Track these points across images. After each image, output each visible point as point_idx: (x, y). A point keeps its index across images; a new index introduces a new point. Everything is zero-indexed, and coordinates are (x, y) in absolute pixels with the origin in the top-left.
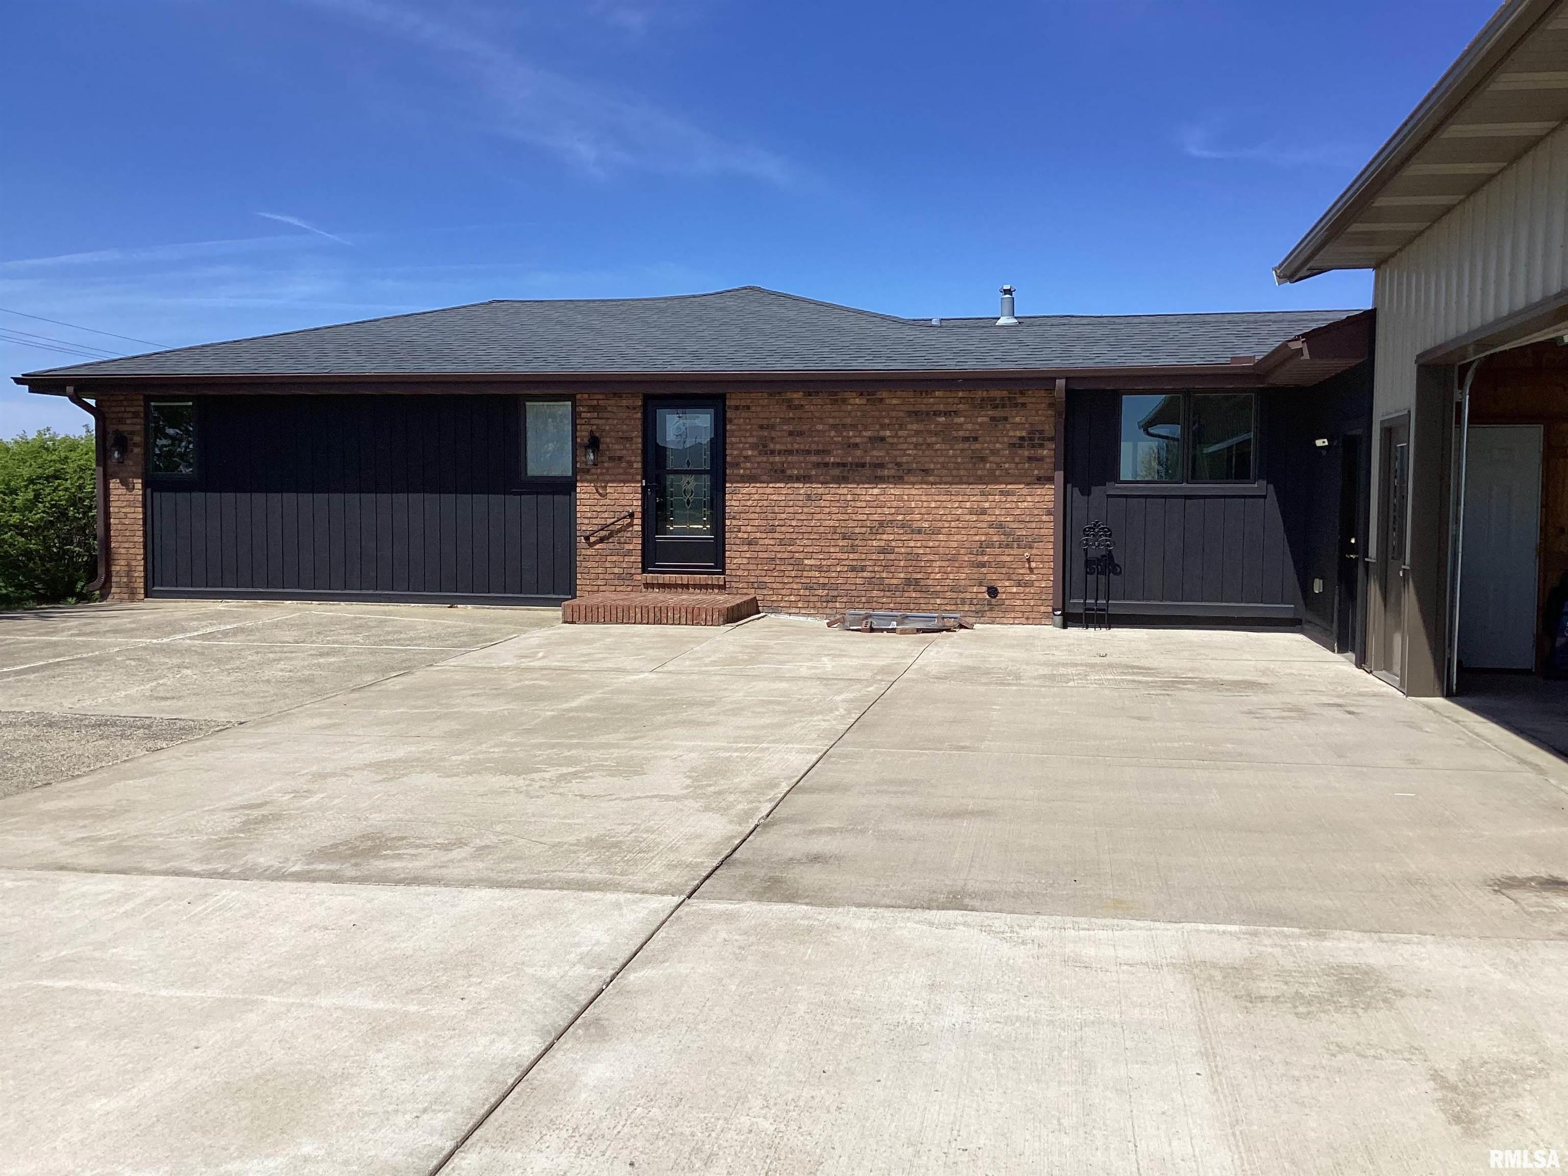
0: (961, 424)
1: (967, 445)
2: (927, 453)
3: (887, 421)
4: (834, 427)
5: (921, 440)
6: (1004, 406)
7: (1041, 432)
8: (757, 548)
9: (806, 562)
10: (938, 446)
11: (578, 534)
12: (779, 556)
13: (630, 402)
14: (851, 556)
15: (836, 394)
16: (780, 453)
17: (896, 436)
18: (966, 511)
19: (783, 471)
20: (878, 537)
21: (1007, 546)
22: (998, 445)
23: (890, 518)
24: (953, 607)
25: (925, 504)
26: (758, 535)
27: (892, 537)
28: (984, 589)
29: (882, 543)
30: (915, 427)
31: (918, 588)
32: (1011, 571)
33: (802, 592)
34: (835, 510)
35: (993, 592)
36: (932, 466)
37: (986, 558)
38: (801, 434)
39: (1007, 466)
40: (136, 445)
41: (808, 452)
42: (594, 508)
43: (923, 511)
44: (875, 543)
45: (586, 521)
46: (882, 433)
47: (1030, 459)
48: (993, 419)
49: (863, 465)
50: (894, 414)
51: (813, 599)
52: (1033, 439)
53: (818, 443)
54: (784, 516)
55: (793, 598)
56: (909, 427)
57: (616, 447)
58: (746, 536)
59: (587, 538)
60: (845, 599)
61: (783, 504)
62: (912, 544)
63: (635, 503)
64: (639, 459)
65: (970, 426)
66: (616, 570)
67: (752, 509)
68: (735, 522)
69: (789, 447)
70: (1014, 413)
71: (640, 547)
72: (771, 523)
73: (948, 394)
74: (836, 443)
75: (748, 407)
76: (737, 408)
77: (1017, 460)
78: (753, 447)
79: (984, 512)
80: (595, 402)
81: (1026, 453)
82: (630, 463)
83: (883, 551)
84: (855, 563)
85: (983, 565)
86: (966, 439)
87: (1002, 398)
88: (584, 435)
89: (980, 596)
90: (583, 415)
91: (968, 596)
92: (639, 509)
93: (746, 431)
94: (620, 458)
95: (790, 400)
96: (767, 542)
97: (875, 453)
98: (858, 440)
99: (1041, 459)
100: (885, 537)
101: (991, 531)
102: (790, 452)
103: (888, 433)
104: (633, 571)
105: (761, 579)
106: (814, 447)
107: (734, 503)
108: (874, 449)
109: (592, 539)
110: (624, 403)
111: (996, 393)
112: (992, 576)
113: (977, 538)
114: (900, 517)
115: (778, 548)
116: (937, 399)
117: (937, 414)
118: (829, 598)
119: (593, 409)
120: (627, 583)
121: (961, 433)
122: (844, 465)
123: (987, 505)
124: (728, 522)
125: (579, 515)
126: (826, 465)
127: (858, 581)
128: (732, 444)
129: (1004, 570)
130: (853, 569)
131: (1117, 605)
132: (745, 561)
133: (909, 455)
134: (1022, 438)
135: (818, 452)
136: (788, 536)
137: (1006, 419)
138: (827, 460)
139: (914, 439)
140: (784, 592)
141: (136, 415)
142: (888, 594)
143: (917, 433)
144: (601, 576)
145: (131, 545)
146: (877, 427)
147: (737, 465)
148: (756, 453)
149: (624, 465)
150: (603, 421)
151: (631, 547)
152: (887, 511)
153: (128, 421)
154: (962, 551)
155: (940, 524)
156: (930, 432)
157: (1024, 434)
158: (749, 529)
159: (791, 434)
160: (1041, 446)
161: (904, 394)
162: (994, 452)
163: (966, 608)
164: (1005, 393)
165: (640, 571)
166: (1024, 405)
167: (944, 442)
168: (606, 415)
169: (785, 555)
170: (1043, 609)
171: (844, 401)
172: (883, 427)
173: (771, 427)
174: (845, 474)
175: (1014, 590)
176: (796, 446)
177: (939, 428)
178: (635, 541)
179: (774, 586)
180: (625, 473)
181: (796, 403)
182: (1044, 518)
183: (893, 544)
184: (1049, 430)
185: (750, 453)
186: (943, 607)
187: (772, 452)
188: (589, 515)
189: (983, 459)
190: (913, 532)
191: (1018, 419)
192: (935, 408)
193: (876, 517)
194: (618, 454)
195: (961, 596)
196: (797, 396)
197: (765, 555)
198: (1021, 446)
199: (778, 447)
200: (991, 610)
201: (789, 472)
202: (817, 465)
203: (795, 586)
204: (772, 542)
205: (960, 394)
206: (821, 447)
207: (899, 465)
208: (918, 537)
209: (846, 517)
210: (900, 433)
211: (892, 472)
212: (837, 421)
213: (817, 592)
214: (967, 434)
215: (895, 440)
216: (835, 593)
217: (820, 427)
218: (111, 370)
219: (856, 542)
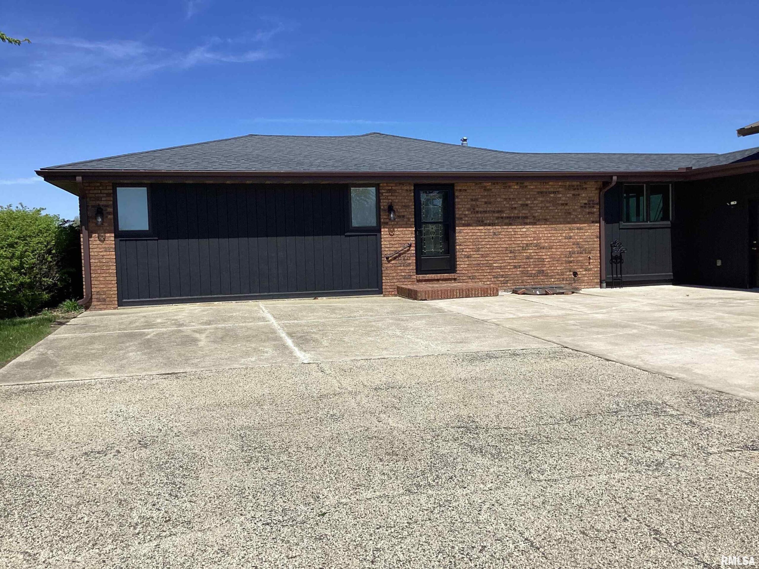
0: (560, 198)
1: (563, 207)
2: (546, 211)
3: (529, 196)
4: (505, 199)
5: (543, 205)
6: (578, 189)
7: (593, 201)
8: (472, 259)
9: (494, 265)
10: (551, 208)
11: (383, 256)
12: (482, 262)
13: (408, 188)
14: (514, 261)
15: (505, 183)
16: (481, 212)
17: (533, 203)
18: (563, 238)
19: (482, 221)
20: (526, 251)
21: (581, 253)
22: (576, 207)
23: (531, 242)
24: (559, 282)
25: (546, 235)
26: (472, 253)
27: (531, 251)
28: (572, 273)
29: (528, 254)
30: (541, 199)
31: (544, 274)
32: (583, 264)
33: (493, 280)
34: (506, 239)
35: (575, 274)
36: (548, 217)
37: (572, 259)
38: (490, 203)
39: (580, 216)
40: (109, 213)
41: (494, 212)
42: (391, 243)
43: (545, 238)
44: (525, 254)
45: (387, 249)
46: (526, 202)
47: (589, 213)
48: (574, 195)
49: (519, 218)
50: (531, 193)
51: (497, 282)
52: (589, 204)
53: (498, 207)
54: (484, 243)
55: (488, 283)
56: (538, 199)
57: (401, 210)
58: (466, 254)
59: (387, 258)
60: (511, 282)
61: (483, 237)
62: (541, 254)
63: (412, 239)
64: (413, 216)
65: (564, 198)
66: (403, 274)
67: (469, 240)
68: (461, 247)
69: (485, 209)
70: (582, 192)
71: (415, 261)
72: (478, 246)
73: (555, 184)
74: (506, 207)
75: (466, 190)
76: (460, 190)
77: (584, 213)
78: (468, 210)
79: (570, 238)
80: (390, 188)
81: (587, 211)
82: (409, 219)
83: (528, 258)
84: (516, 264)
85: (571, 262)
86: (562, 204)
87: (577, 186)
88: (384, 204)
89: (570, 276)
90: (384, 194)
91: (565, 277)
92: (414, 242)
93: (465, 202)
94: (404, 216)
95: (485, 187)
96: (476, 256)
97: (524, 211)
98: (516, 206)
99: (593, 213)
100: (529, 251)
101: (574, 246)
102: (485, 212)
103: (529, 202)
104: (412, 274)
105: (474, 274)
106: (497, 209)
107: (460, 238)
108: (523, 210)
109: (390, 259)
110: (405, 188)
111: (575, 183)
112: (575, 267)
113: (568, 250)
114: (535, 242)
115: (481, 259)
116: (551, 186)
117: (550, 193)
118: (505, 282)
119: (389, 191)
120: (409, 280)
121: (560, 202)
122: (510, 217)
123: (572, 234)
124: (457, 247)
125: (383, 246)
126: (502, 218)
127: (518, 273)
128: (459, 208)
129: (579, 264)
130: (515, 267)
131: (625, 276)
132: (466, 266)
133: (538, 212)
134: (585, 204)
135: (498, 212)
136: (486, 253)
137: (579, 195)
138: (502, 215)
139: (540, 205)
140: (484, 280)
141: (108, 195)
142: (531, 278)
143: (542, 202)
144: (395, 277)
146: (525, 199)
147: (461, 219)
148: (470, 213)
149: (405, 220)
150: (395, 198)
151: (410, 262)
152: (529, 239)
153: (103, 199)
154: (562, 256)
155: (552, 244)
156: (547, 201)
157: (586, 202)
158: (467, 250)
159: (486, 203)
160: (593, 207)
161: (536, 184)
162: (574, 210)
163: (564, 282)
164: (578, 183)
165: (415, 274)
166: (586, 188)
167: (553, 206)
168: (397, 194)
169: (485, 262)
170: (596, 281)
171: (510, 187)
172: (527, 199)
173: (476, 200)
174: (511, 222)
175: (584, 273)
176: (488, 209)
177: (552, 199)
178: (412, 258)
179: (480, 277)
180: (406, 224)
181: (488, 188)
182: (595, 239)
183: (533, 254)
184: (596, 200)
185: (467, 213)
186: (555, 283)
187: (477, 212)
188: (388, 246)
189: (570, 214)
190: (541, 248)
191: (584, 195)
192: (549, 190)
193: (525, 242)
194: (403, 214)
195: (562, 277)
196: (488, 185)
197: (475, 263)
198: (585, 207)
199: (480, 209)
200: (575, 283)
201: (485, 222)
202: (498, 218)
203: (489, 277)
204: (478, 256)
205: (560, 184)
206: (500, 209)
207: (534, 217)
208: (544, 251)
209: (512, 242)
210: (535, 202)
211: (532, 221)
212: (507, 197)
213: (499, 279)
214: (563, 202)
215: (532, 205)
216: (507, 279)
217: (499, 200)
219: (516, 254)
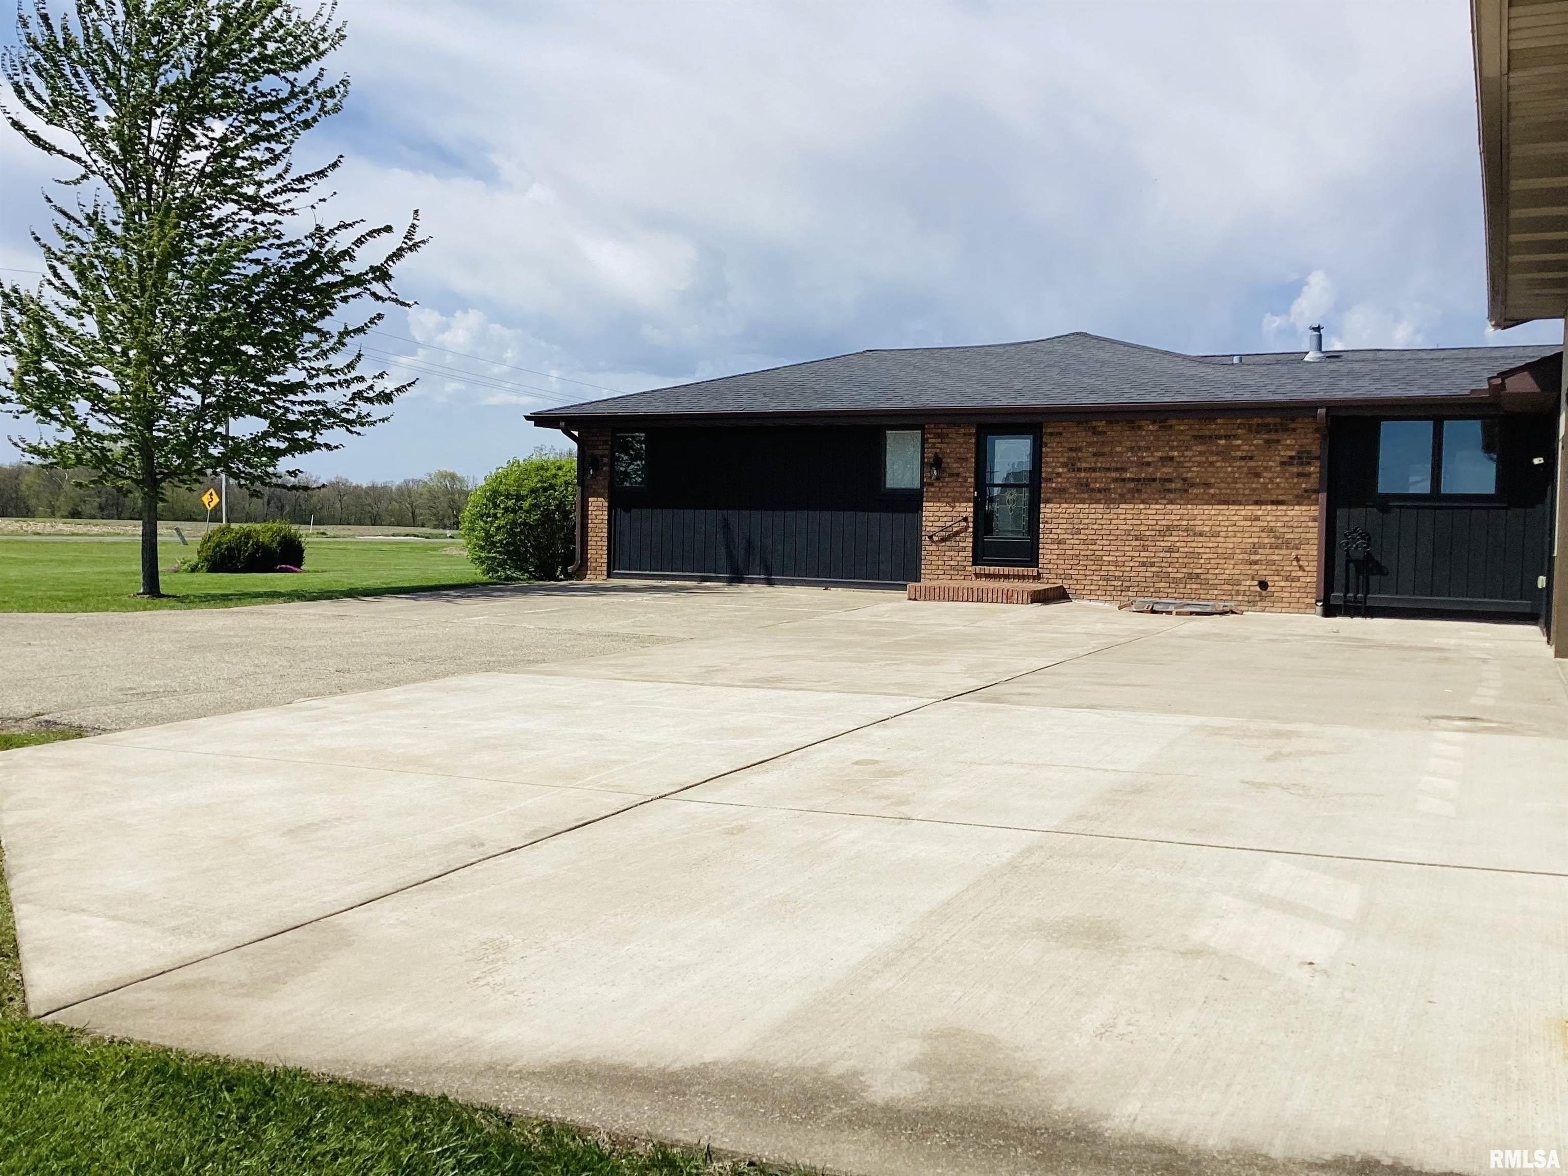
0: (1239, 446)
1: (1243, 463)
2: (1210, 469)
3: (1175, 443)
4: (1131, 449)
5: (1204, 459)
6: (1276, 431)
7: (1309, 452)
8: (1065, 547)
9: (1105, 558)
10: (1218, 464)
11: (923, 533)
12: (1082, 553)
13: (967, 431)
14: (1142, 554)
15: (1133, 422)
16: (1085, 470)
17: (1183, 456)
18: (1241, 518)
19: (1087, 485)
20: (1166, 539)
21: (1277, 548)
22: (1271, 463)
23: (1175, 523)
24: (1229, 598)
25: (1206, 512)
26: (1066, 536)
27: (1177, 539)
28: (1256, 583)
29: (1169, 544)
30: (1199, 448)
31: (1199, 581)
32: (1280, 568)
33: (1100, 583)
34: (1130, 517)
35: (1263, 585)
36: (1213, 480)
37: (1258, 557)
38: (1103, 454)
39: (1278, 480)
40: (604, 465)
41: (1108, 469)
42: (936, 514)
43: (1205, 517)
44: (1162, 544)
45: (930, 524)
46: (1170, 454)
47: (1299, 475)
48: (1267, 441)
49: (1154, 480)
50: (1181, 438)
51: (1109, 588)
52: (1302, 458)
53: (1117, 462)
54: (1087, 521)
55: (1093, 587)
56: (1195, 448)
57: (955, 465)
58: (1056, 537)
59: (931, 537)
60: (1136, 589)
61: (1087, 511)
62: (1194, 544)
63: (969, 510)
64: (972, 475)
65: (1246, 447)
66: (952, 563)
67: (1061, 516)
68: (1047, 526)
69: (1093, 465)
70: (1285, 436)
71: (971, 545)
72: (1076, 526)
73: (1229, 421)
74: (1132, 462)
75: (1060, 434)
76: (1051, 434)
77: (1287, 475)
78: (1064, 465)
79: (1257, 518)
80: (939, 431)
81: (1295, 470)
82: (965, 478)
83: (1170, 550)
84: (1145, 560)
85: (1256, 563)
86: (1243, 458)
87: (1275, 425)
88: (929, 455)
89: (1252, 588)
90: (930, 440)
91: (1242, 588)
92: (971, 515)
93: (1058, 452)
94: (958, 475)
95: (1095, 427)
96: (1072, 541)
97: (1164, 470)
98: (1150, 459)
99: (1308, 475)
100: (1171, 538)
101: (1263, 535)
102: (1094, 470)
103: (1176, 454)
104: (965, 564)
105: (1067, 572)
106: (1114, 465)
107: (1046, 510)
108: (1164, 466)
109: (935, 538)
110: (962, 431)
111: (1269, 420)
112: (1263, 572)
113: (1250, 540)
114: (1185, 523)
115: (1081, 547)
116: (1219, 425)
117: (1220, 437)
118: (1123, 588)
119: (938, 436)
120: (960, 573)
121: (1239, 454)
122: (1139, 480)
123: (1260, 513)
124: (1041, 526)
125: (924, 519)
126: (1123, 480)
127: (1148, 574)
128: (1046, 462)
129: (1274, 568)
130: (1143, 564)
131: (1375, 598)
132: (1055, 557)
133: (1193, 472)
134: (1291, 457)
135: (1116, 470)
136: (1090, 537)
137: (1278, 441)
138: (1124, 476)
139: (1198, 459)
140: (1085, 582)
141: (605, 443)
142: (1172, 585)
143: (1201, 453)
144: (940, 567)
145: (599, 539)
146: (1167, 449)
147: (1050, 480)
148: (1065, 470)
149: (960, 480)
150: (945, 445)
151: (964, 544)
152: (1173, 517)
153: (600, 447)
154: (1238, 551)
155: (1219, 529)
156: (1212, 453)
157: (1293, 453)
158: (1059, 531)
159: (1095, 455)
160: (1309, 464)
161: (1191, 421)
162: (1266, 469)
163: (1240, 598)
164: (1278, 420)
165: (970, 564)
166: (1294, 430)
167: (1223, 460)
168: (947, 440)
169: (1088, 553)
170: (1307, 600)
171: (1140, 428)
172: (1172, 449)
173: (1079, 449)
174: (1139, 487)
175: (1283, 584)
176: (1099, 465)
177: (1220, 449)
178: (968, 540)
179: (1078, 577)
180: (961, 486)
181: (1100, 429)
182: (1311, 524)
183: (1178, 544)
184: (1316, 450)
185: (1061, 470)
186: (1220, 598)
187: (1079, 470)
188: (932, 519)
189: (1258, 475)
190: (1195, 535)
191: (1288, 442)
192: (1217, 433)
193: (1164, 522)
194: (956, 471)
195: (1236, 588)
196: (1101, 425)
197: (1071, 552)
198: (1291, 464)
199: (1084, 465)
200: (1261, 601)
201: (1092, 486)
202: (1115, 480)
203: (1095, 578)
204: (1077, 542)
205: (1239, 421)
206: (1119, 465)
207: (1185, 480)
208: (1201, 539)
209: (1139, 522)
210: (1186, 454)
211: (1179, 486)
212: (1134, 444)
213: (1113, 583)
214: (1244, 454)
215: (1182, 459)
216: (1128, 584)
217: (1119, 449)
218: (590, 411)
219: (1146, 543)
